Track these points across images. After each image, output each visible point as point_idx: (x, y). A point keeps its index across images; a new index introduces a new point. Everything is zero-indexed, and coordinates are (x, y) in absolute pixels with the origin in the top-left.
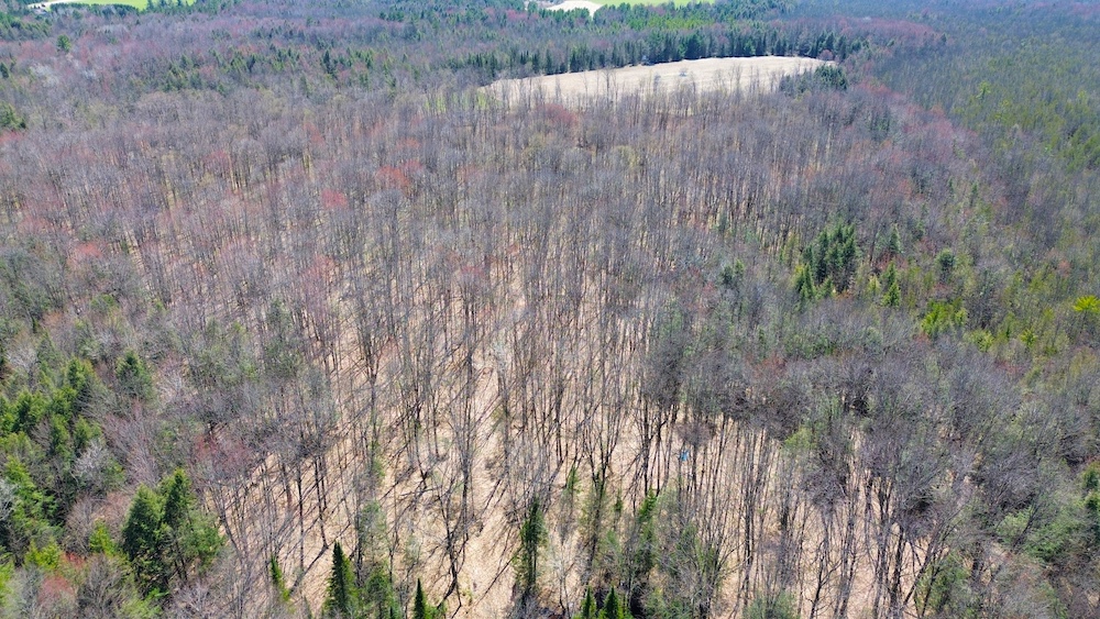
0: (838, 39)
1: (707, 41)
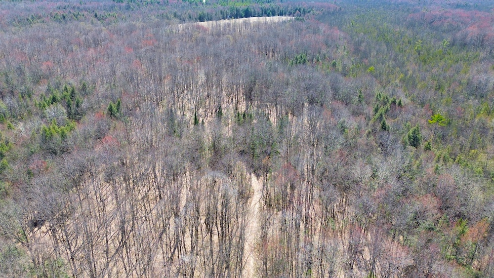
0: (302, 9)
1: (253, 10)
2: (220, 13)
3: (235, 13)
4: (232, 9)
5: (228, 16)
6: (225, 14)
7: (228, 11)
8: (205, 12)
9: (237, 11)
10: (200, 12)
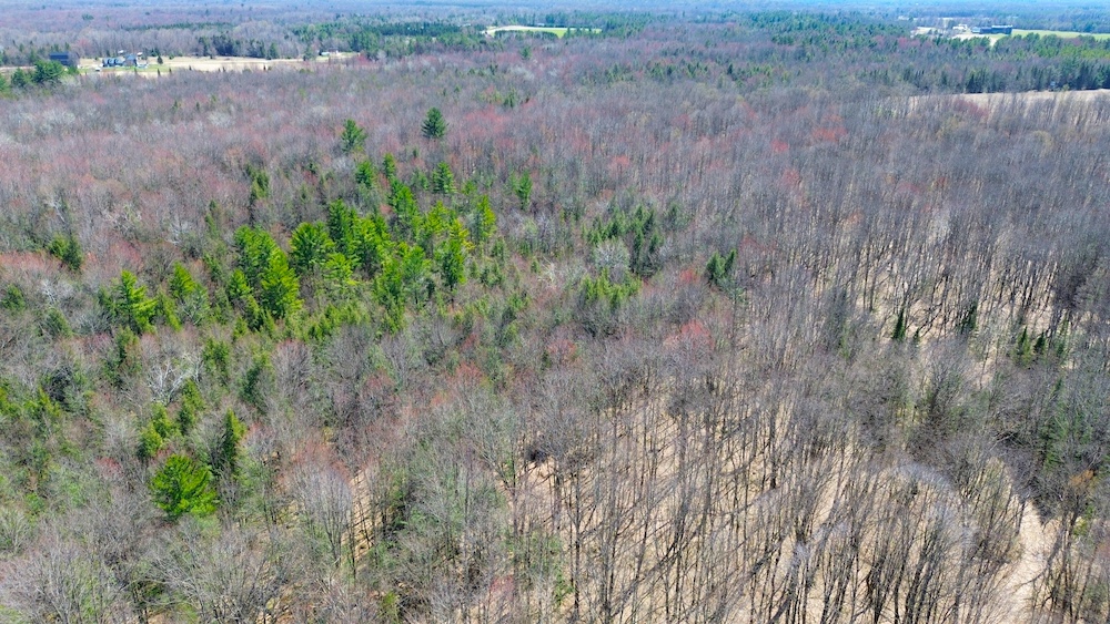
2: (1029, 74)
3: (1077, 74)
4: (1069, 66)
5: (1053, 83)
6: (1045, 77)
7: (1054, 71)
8: (989, 70)
9: (1084, 70)
10: (973, 70)
